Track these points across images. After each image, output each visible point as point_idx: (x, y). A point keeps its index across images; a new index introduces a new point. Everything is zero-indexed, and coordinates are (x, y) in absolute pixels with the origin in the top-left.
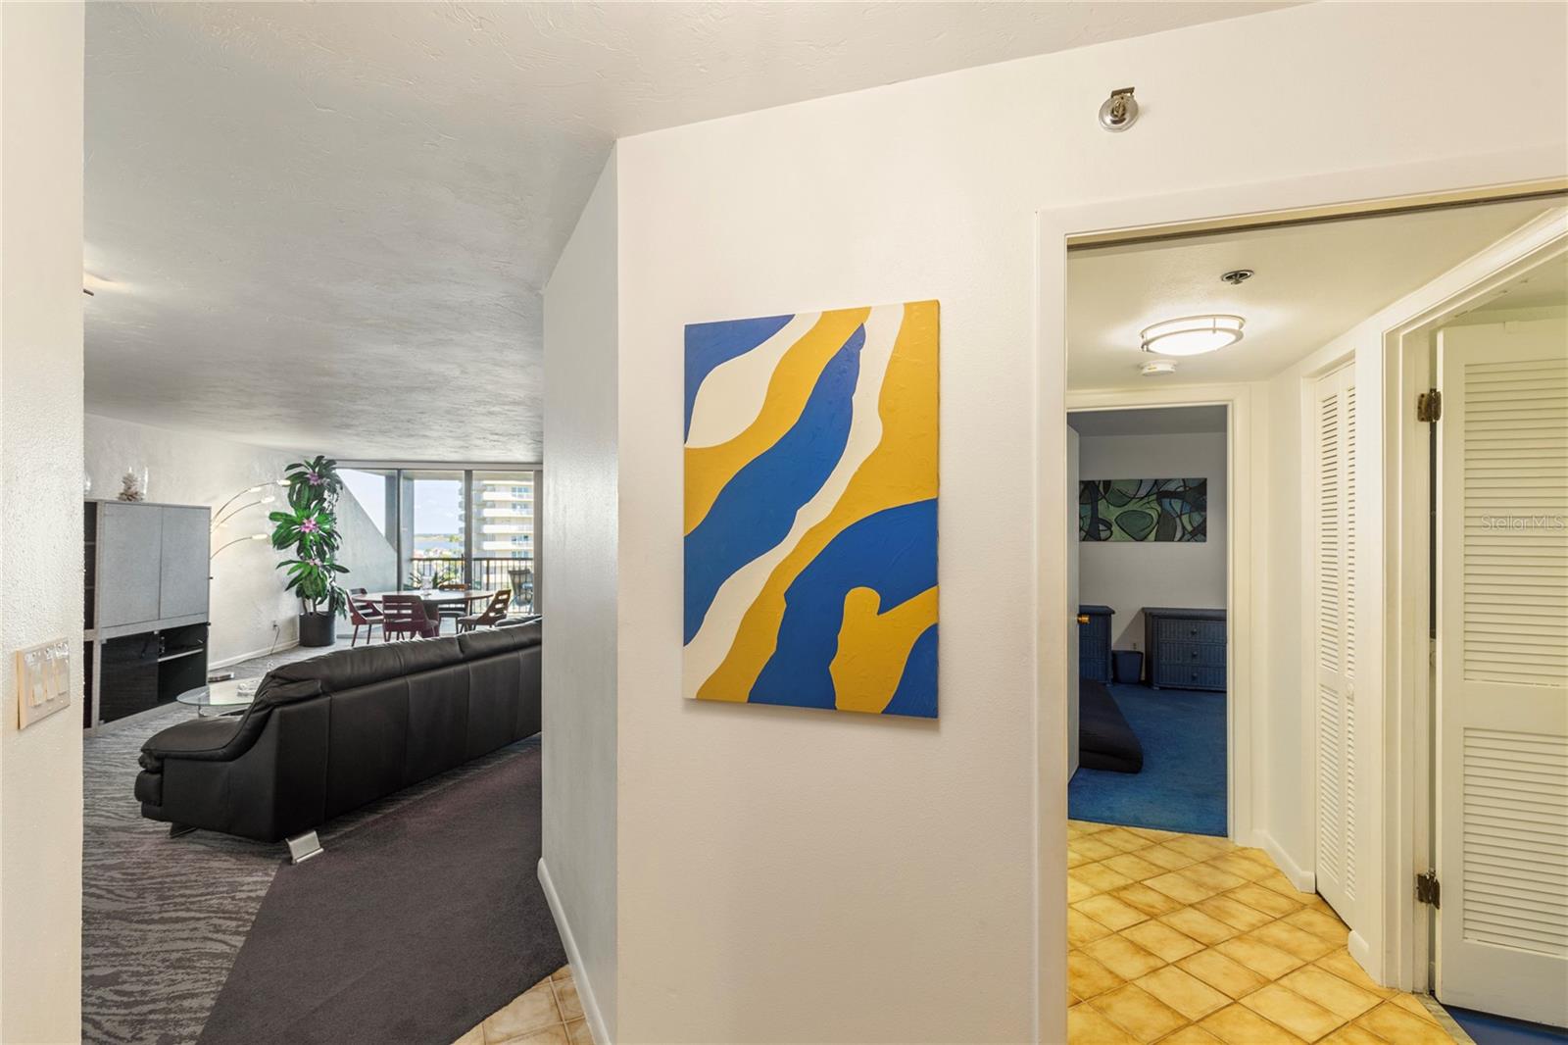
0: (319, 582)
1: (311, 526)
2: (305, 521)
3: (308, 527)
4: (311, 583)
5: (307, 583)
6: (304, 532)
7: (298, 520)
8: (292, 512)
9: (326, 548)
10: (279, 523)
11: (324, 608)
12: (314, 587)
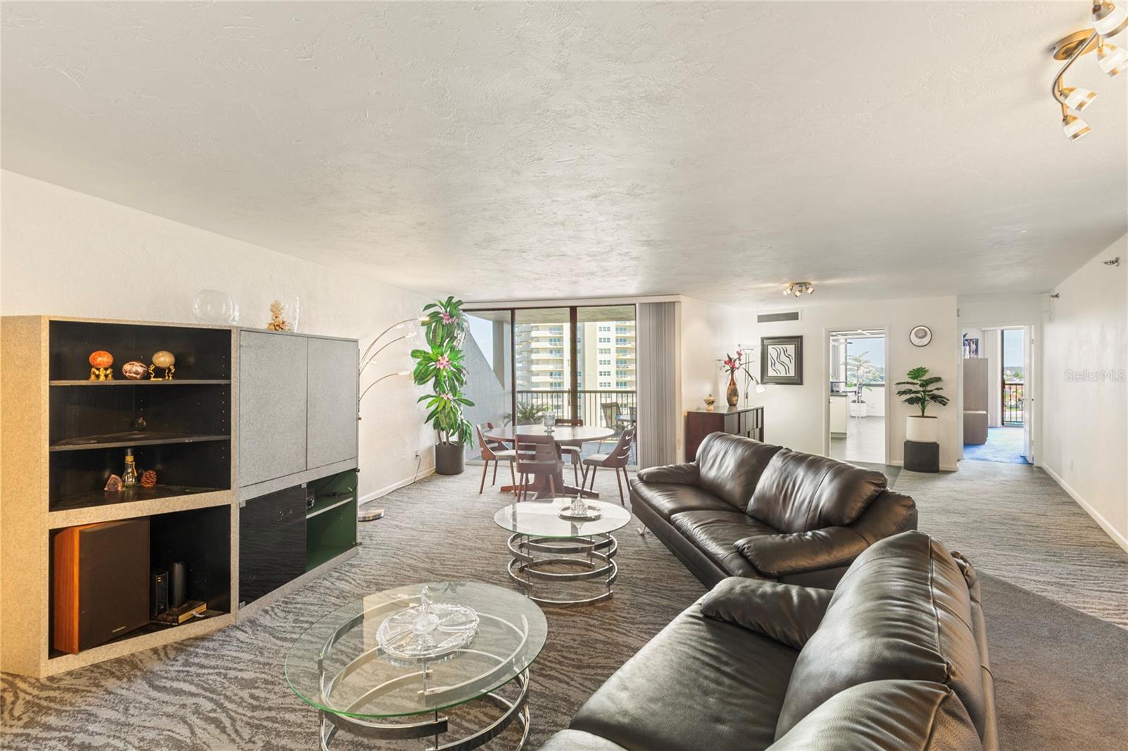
0: (452, 415)
1: (445, 363)
2: (440, 358)
3: (442, 364)
4: (446, 417)
5: (442, 417)
6: (439, 368)
7: (434, 357)
8: (428, 349)
9: (457, 383)
10: (419, 360)
11: (454, 438)
12: (448, 420)
